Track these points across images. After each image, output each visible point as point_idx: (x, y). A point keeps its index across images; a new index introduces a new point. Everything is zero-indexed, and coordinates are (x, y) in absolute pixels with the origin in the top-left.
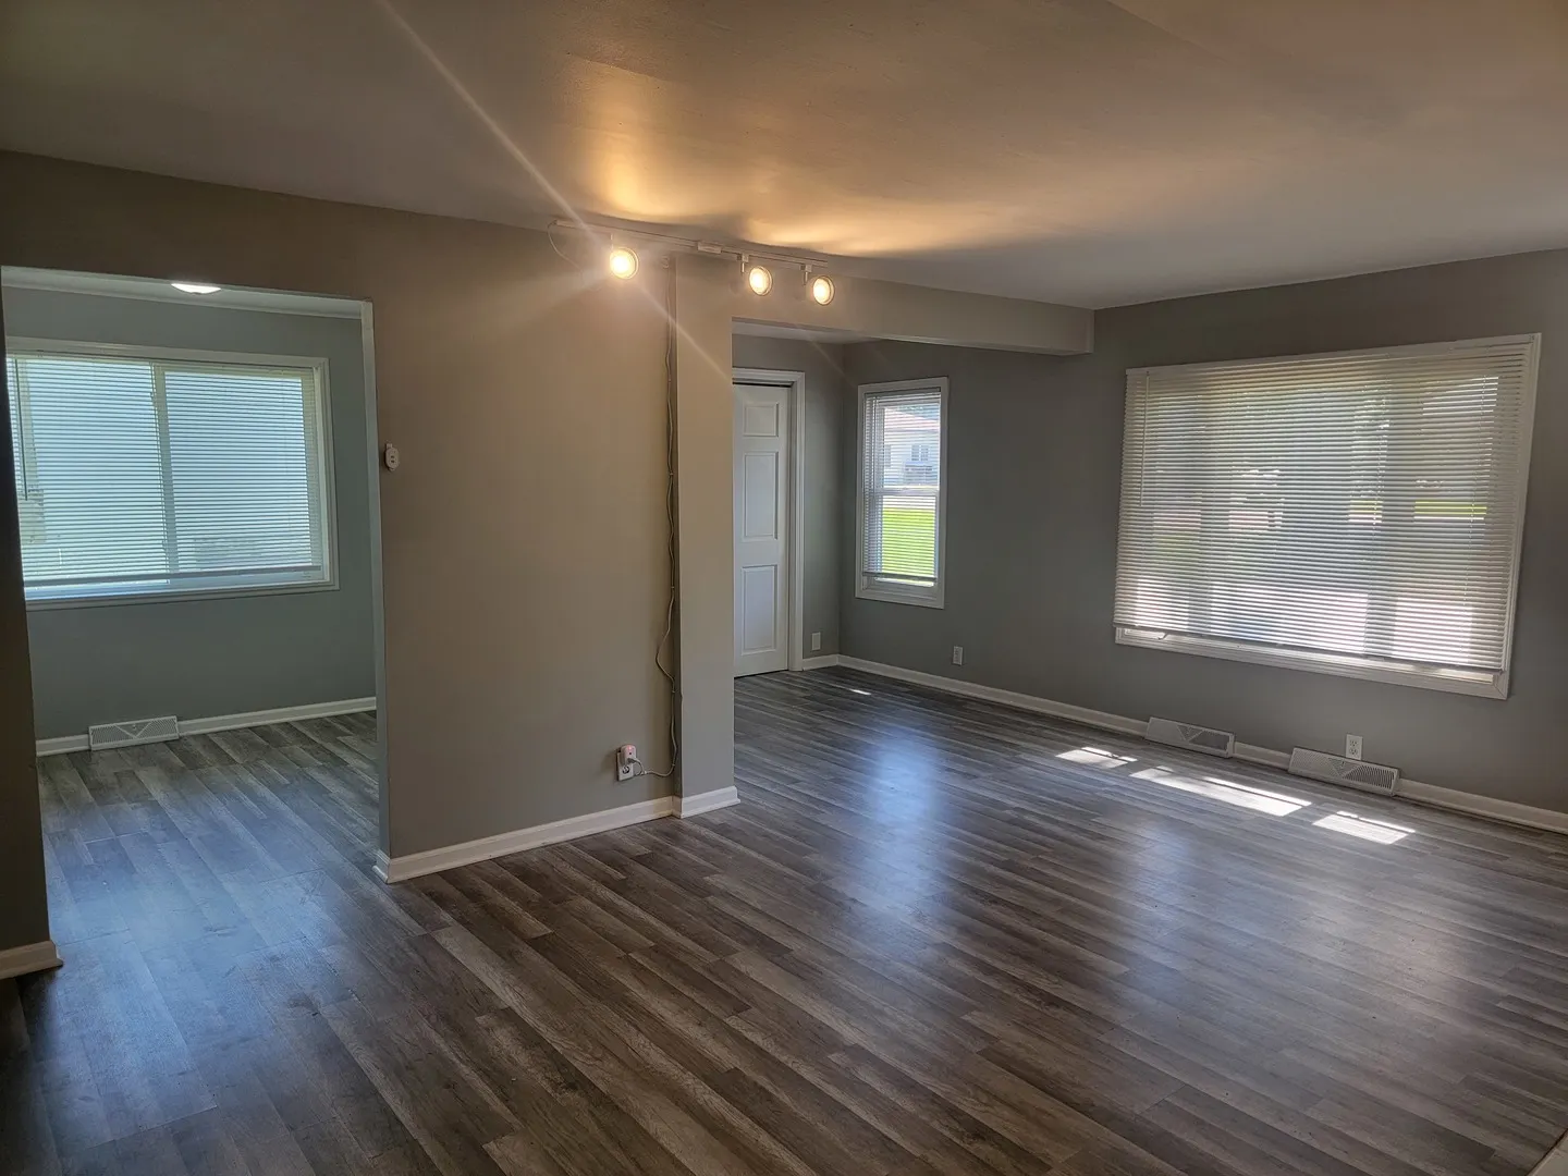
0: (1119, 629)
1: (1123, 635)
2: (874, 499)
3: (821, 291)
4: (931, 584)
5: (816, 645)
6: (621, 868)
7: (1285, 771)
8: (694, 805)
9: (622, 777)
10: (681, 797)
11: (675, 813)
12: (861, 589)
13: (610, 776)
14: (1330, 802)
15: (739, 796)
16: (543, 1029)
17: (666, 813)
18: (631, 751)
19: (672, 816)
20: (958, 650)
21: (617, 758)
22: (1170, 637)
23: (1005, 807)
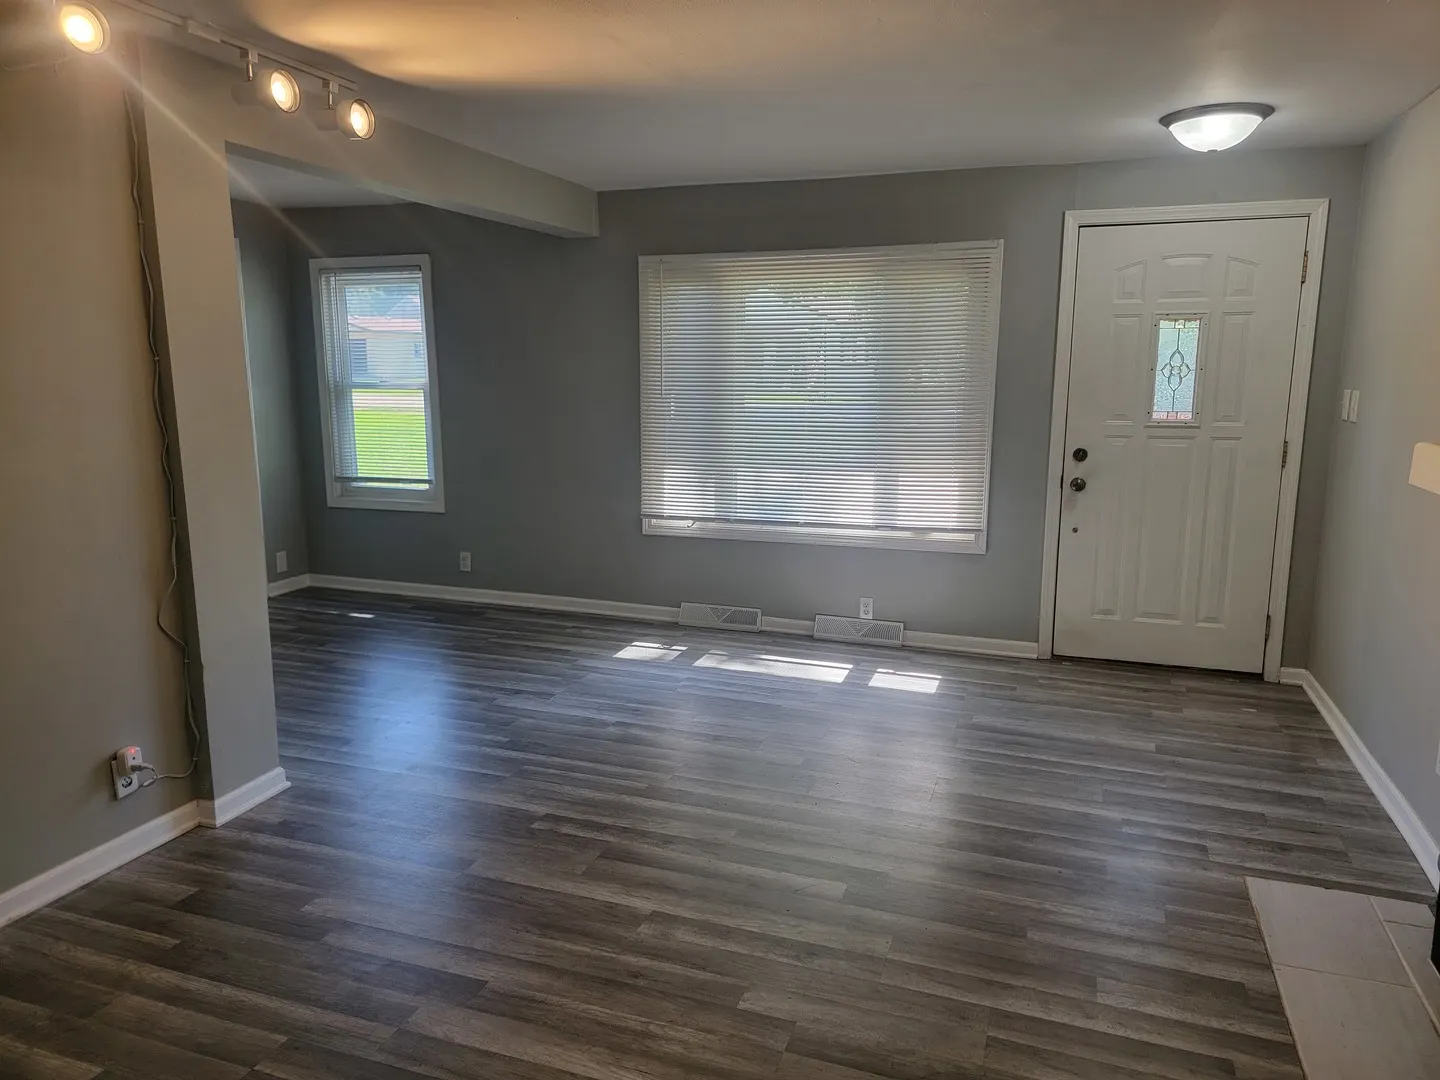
0: (645, 521)
1: (650, 526)
2: (342, 394)
3: (359, 120)
4: (425, 487)
5: (282, 564)
7: (811, 638)
8: (230, 805)
9: (122, 792)
10: (211, 797)
11: (204, 821)
12: (334, 497)
13: (104, 795)
14: (864, 661)
15: (288, 779)
17: (190, 825)
18: (134, 755)
19: (199, 826)
20: (466, 555)
21: (112, 768)
22: (697, 525)
23: (605, 724)
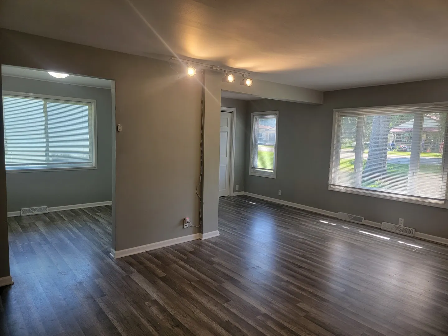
0: (329, 186)
1: (331, 188)
2: (255, 146)
3: (248, 82)
4: (272, 171)
5: (237, 189)
6: (185, 255)
7: (380, 229)
8: (207, 236)
9: (185, 227)
10: (202, 233)
11: (201, 238)
12: (251, 173)
13: (182, 227)
14: (395, 238)
15: (219, 234)
16: (166, 307)
17: (197, 238)
18: (188, 219)
19: (199, 239)
20: (280, 191)
21: (184, 221)
22: (345, 188)
23: (299, 238)
